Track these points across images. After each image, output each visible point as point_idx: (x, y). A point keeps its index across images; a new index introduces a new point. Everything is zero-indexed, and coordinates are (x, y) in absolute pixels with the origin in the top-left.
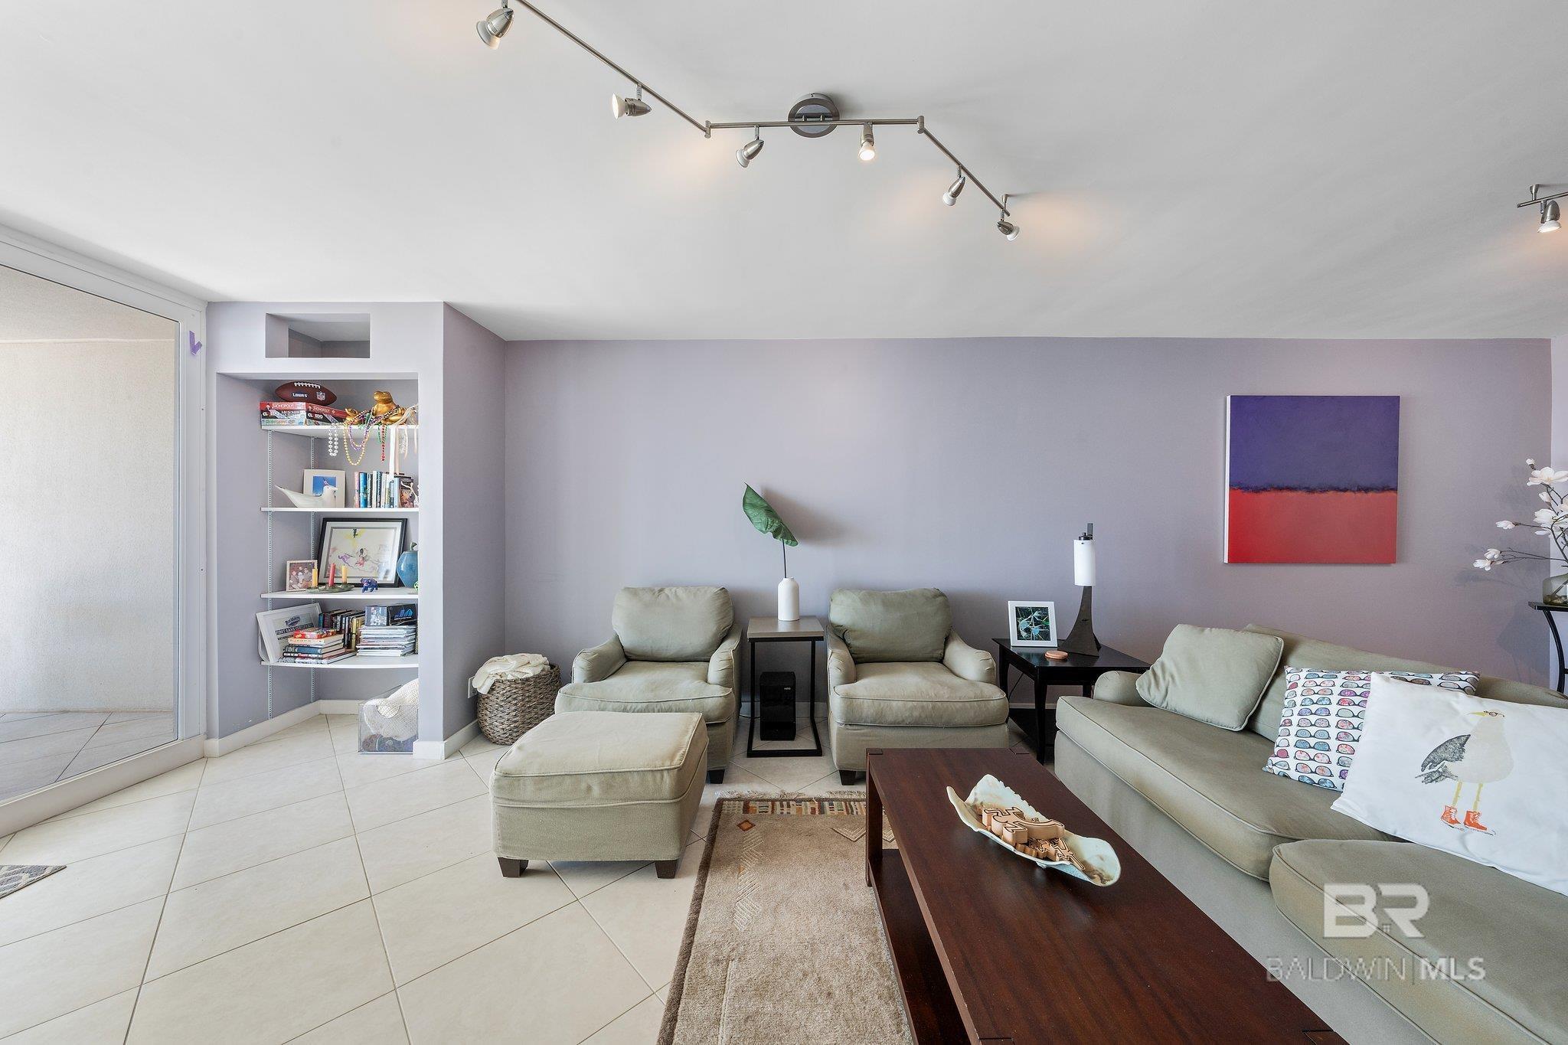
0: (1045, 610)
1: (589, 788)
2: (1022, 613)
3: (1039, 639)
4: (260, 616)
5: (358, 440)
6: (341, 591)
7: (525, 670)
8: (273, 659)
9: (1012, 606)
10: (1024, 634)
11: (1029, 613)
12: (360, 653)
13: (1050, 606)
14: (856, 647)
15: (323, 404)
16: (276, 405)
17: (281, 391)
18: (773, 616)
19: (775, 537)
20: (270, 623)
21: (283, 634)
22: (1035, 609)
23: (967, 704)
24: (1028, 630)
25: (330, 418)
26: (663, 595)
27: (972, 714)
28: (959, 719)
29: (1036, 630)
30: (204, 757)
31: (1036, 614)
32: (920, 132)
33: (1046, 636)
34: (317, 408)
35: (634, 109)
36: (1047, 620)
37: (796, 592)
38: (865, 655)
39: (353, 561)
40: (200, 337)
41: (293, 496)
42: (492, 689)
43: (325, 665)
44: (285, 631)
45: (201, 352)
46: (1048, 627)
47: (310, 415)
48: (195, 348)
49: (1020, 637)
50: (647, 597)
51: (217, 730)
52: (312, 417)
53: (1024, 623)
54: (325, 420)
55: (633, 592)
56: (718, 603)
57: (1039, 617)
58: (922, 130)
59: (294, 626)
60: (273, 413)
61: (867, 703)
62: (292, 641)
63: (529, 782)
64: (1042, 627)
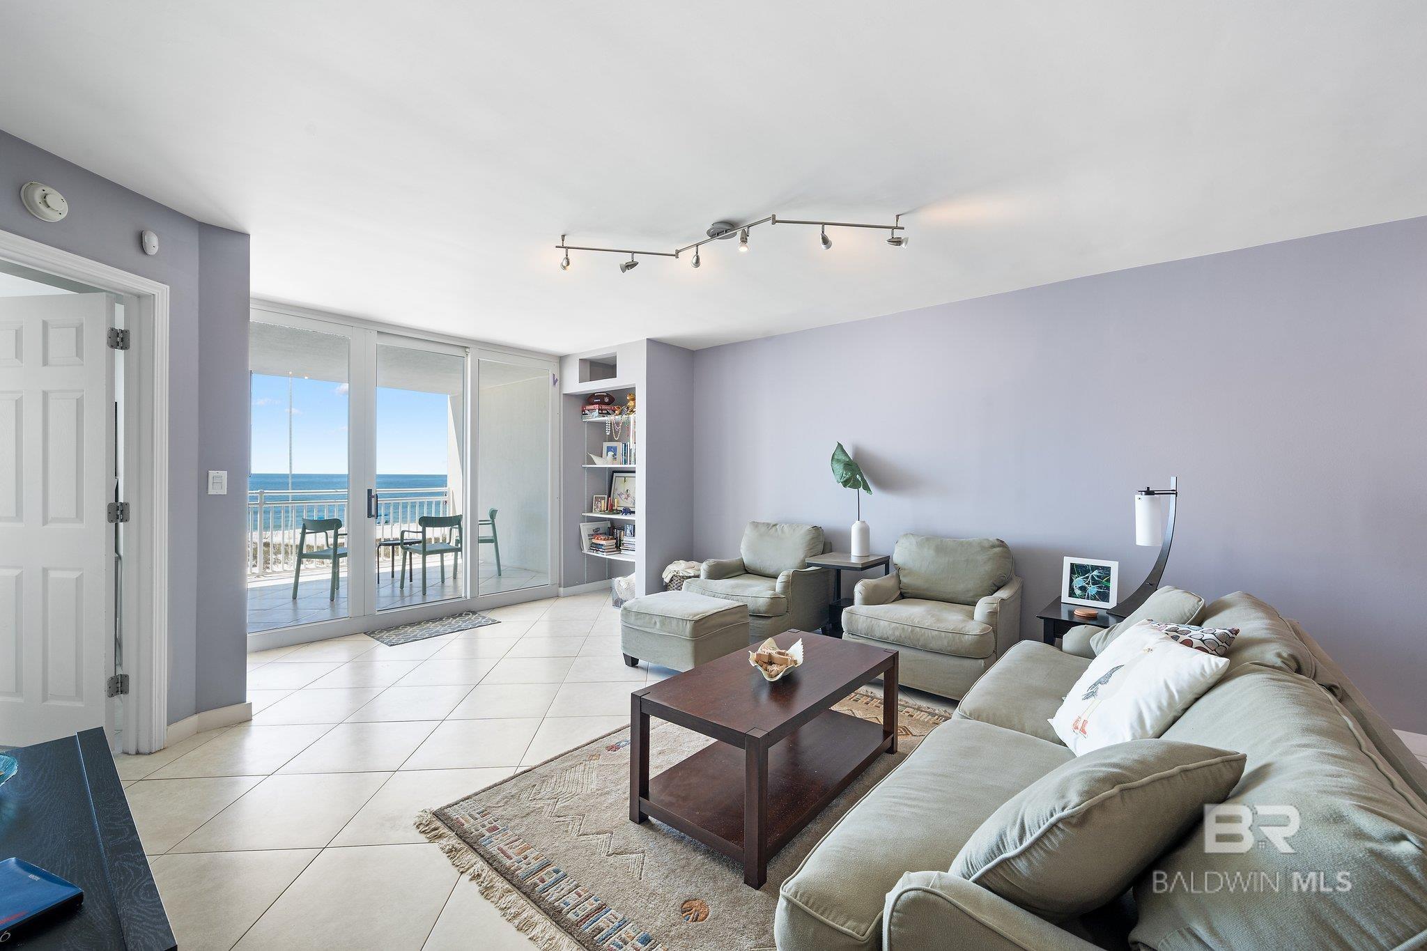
0: (1107, 570)
1: (655, 623)
2: (1076, 570)
3: (1095, 599)
4: (581, 524)
5: (618, 424)
6: (614, 514)
7: (689, 571)
8: (586, 551)
9: (1067, 562)
10: (1078, 592)
11: (1088, 572)
12: (623, 552)
13: (1114, 566)
14: (905, 583)
15: (608, 404)
16: (588, 407)
17: (590, 399)
18: (847, 551)
19: (845, 486)
20: (586, 529)
21: (591, 536)
22: (1094, 568)
23: (943, 634)
24: (1083, 589)
25: (610, 412)
26: (774, 529)
27: (946, 643)
28: (934, 645)
29: (1092, 590)
30: (557, 596)
31: (1096, 573)
32: (773, 223)
33: (1104, 596)
34: (604, 407)
35: (630, 266)
36: (1108, 581)
37: (865, 532)
38: (910, 591)
39: (623, 496)
40: (557, 377)
41: (595, 458)
42: (671, 580)
43: (605, 556)
44: (592, 535)
45: (558, 383)
46: (1108, 588)
47: (600, 412)
48: (555, 382)
49: (1072, 594)
50: (763, 529)
51: (562, 584)
52: (601, 414)
53: (1079, 581)
54: (608, 413)
55: (756, 525)
56: (809, 537)
57: (1098, 576)
58: (775, 222)
59: (596, 533)
60: (587, 412)
61: (862, 619)
62: (594, 541)
63: (633, 614)
64: (1100, 588)
